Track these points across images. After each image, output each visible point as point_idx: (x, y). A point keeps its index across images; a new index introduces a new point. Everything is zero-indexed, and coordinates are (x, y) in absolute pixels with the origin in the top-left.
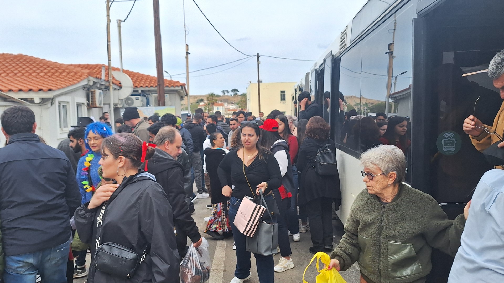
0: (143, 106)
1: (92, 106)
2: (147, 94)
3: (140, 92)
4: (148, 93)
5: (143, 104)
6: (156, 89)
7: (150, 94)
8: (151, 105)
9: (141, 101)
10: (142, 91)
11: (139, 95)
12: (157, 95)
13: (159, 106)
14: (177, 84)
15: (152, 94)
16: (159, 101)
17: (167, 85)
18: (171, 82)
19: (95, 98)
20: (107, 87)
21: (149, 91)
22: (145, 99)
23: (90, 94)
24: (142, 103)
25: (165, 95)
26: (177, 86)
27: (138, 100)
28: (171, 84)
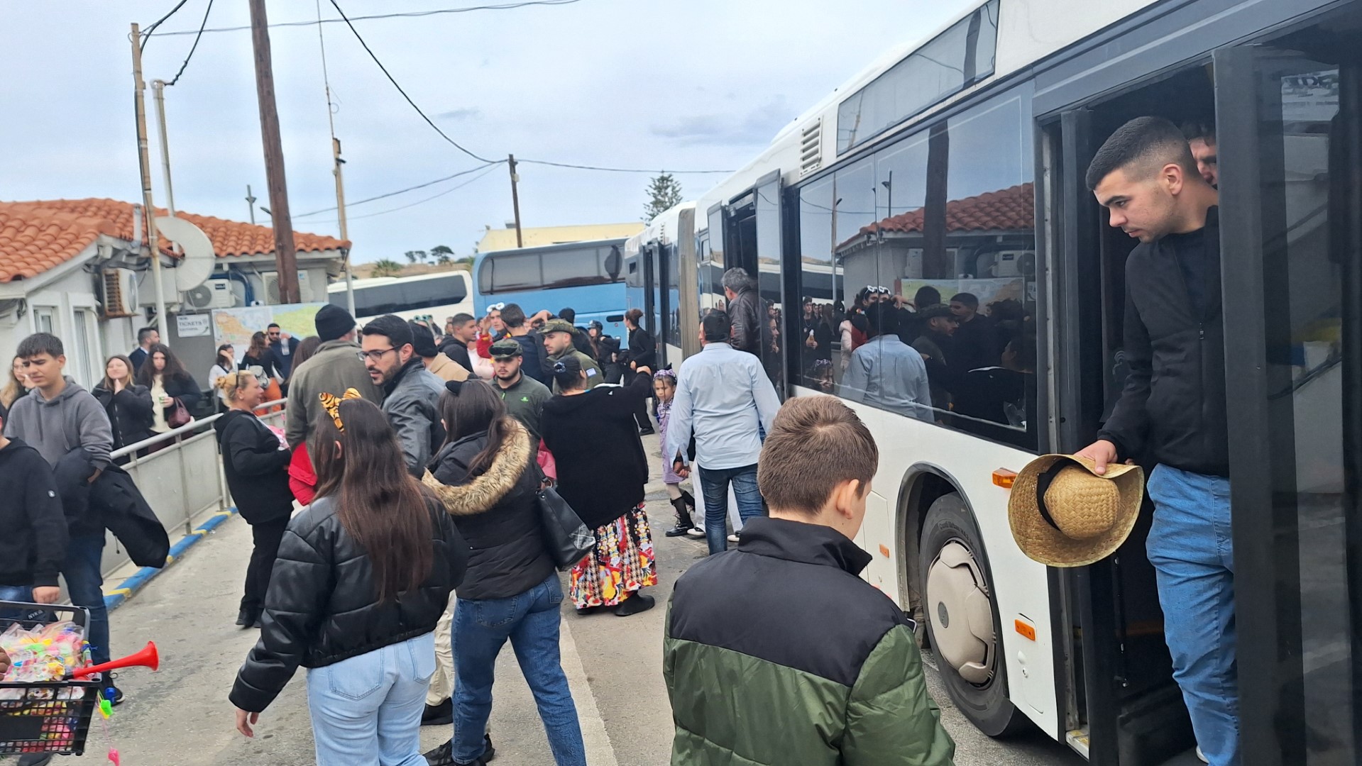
0: (237, 304)
1: (112, 314)
2: (245, 274)
3: (226, 268)
4: (248, 270)
5: (237, 301)
6: (273, 257)
7: (253, 273)
8: (260, 302)
9: (231, 293)
10: (232, 266)
11: (225, 276)
12: (275, 274)
13: (282, 304)
14: (327, 245)
15: (260, 273)
16: (283, 290)
17: (301, 246)
18: (309, 238)
19: (119, 292)
20: (143, 261)
21: (251, 264)
22: (240, 287)
23: (104, 282)
24: (233, 297)
25: (299, 272)
26: (328, 249)
27: (223, 291)
28: (311, 243)
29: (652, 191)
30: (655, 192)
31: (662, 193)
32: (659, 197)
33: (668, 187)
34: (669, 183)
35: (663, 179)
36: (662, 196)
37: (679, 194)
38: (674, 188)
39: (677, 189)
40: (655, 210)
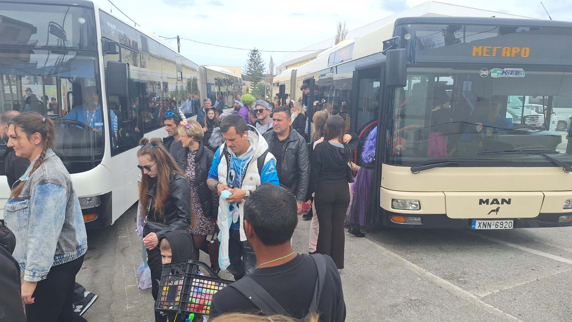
29: (250, 55)
30: (251, 55)
31: (254, 56)
32: (253, 58)
33: (256, 54)
34: (257, 53)
35: (254, 51)
36: (254, 57)
37: (260, 57)
38: (258, 54)
39: (260, 55)
40: (251, 62)
